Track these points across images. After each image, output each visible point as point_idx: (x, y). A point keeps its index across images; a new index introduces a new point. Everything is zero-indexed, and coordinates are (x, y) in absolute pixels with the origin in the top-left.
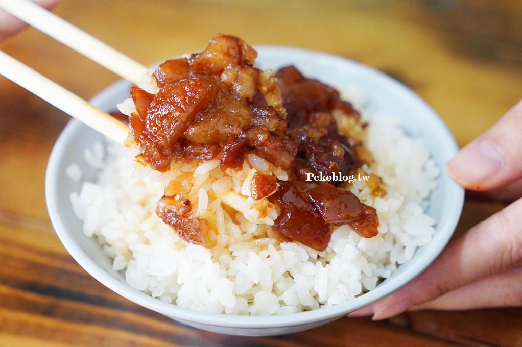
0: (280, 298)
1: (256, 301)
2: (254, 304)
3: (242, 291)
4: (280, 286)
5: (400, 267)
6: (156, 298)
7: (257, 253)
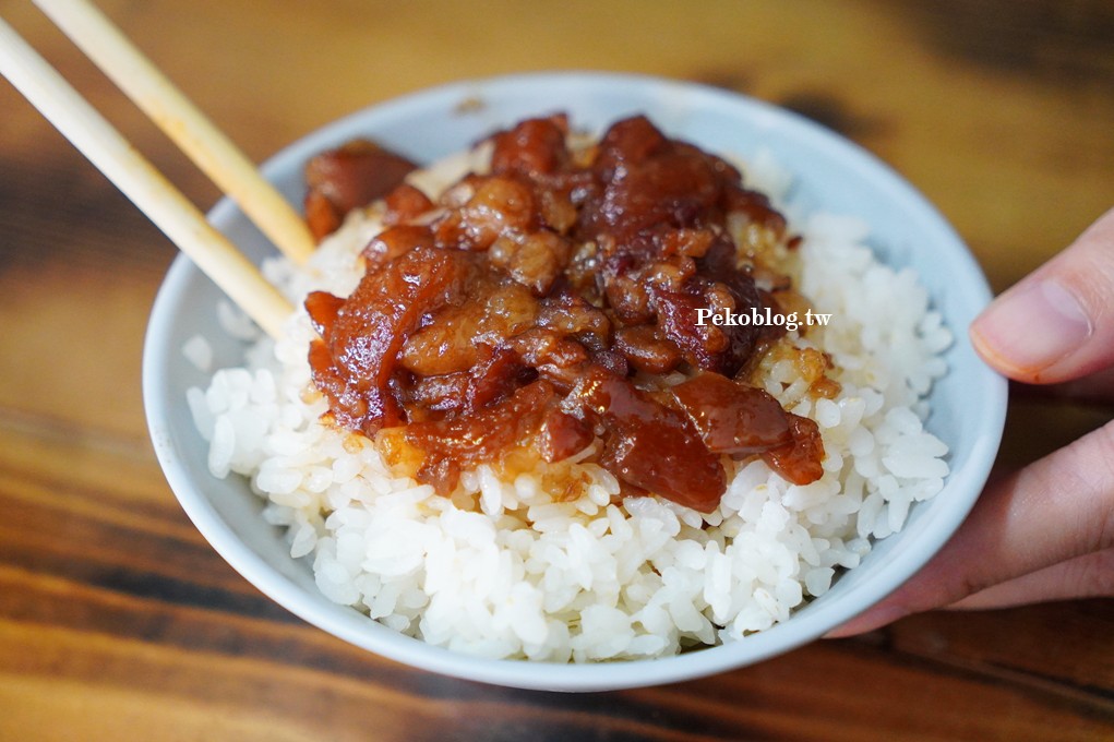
0: (635, 618)
1: (586, 624)
2: (581, 632)
3: (557, 605)
4: (634, 592)
5: (878, 545)
6: (378, 620)
7: (586, 526)
